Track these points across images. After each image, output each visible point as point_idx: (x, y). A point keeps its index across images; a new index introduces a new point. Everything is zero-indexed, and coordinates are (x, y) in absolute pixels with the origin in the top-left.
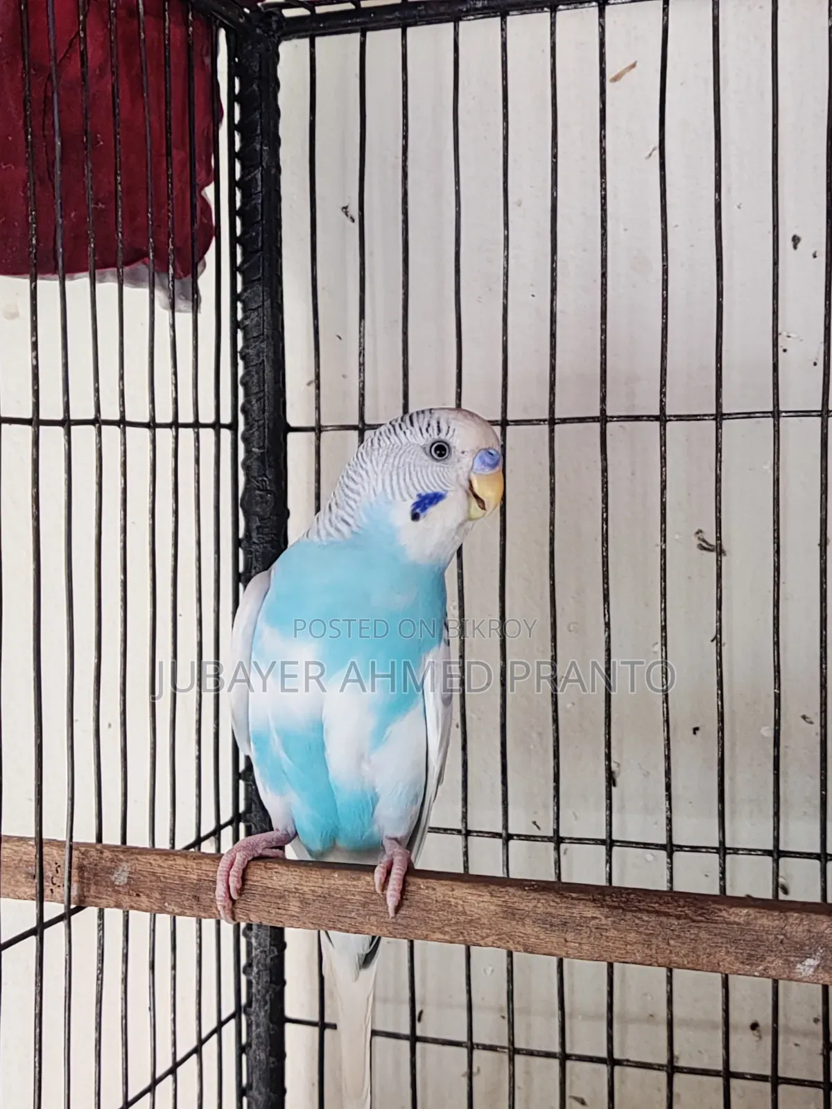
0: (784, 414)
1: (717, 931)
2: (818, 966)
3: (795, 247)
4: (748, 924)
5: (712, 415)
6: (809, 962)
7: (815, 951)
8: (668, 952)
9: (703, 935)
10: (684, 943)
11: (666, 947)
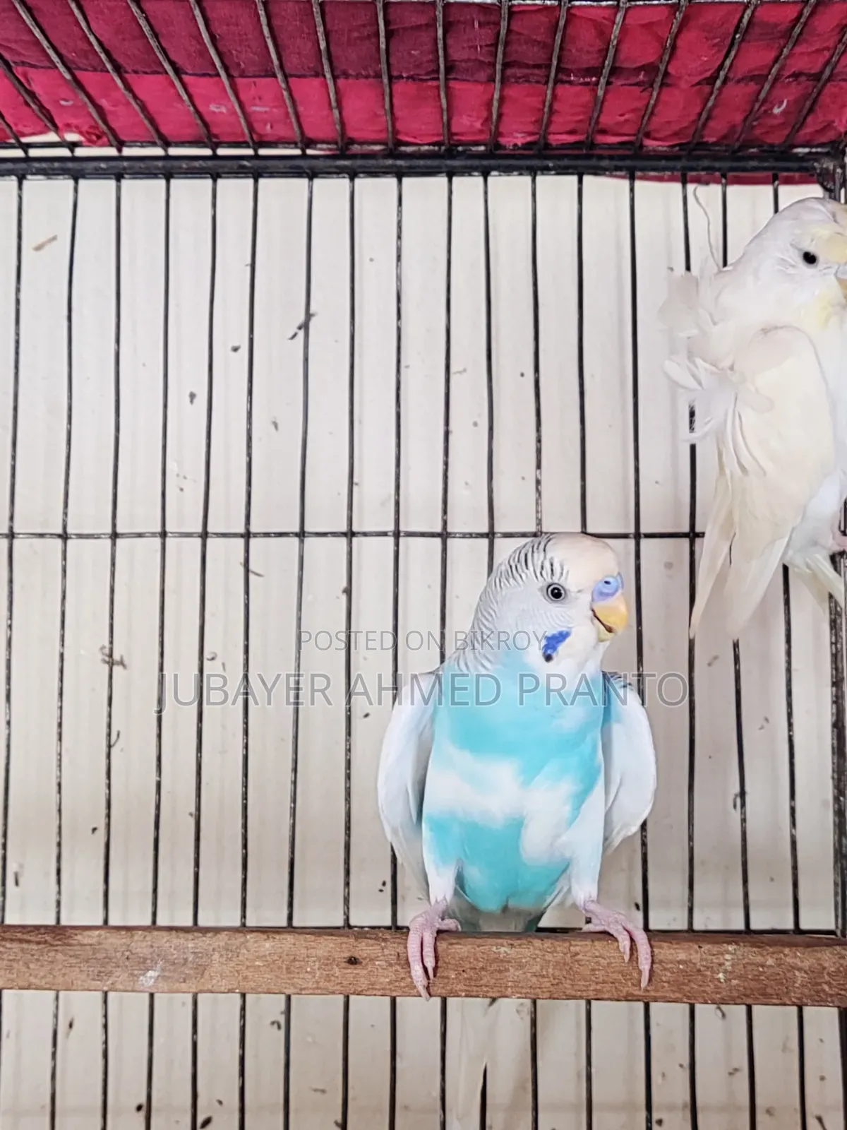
0: (170, 535)
1: (72, 953)
2: (159, 976)
3: (192, 401)
4: (100, 944)
5: (108, 534)
6: (150, 973)
7: (156, 963)
8: (28, 974)
9: (60, 956)
10: (42, 966)
11: (26, 970)
